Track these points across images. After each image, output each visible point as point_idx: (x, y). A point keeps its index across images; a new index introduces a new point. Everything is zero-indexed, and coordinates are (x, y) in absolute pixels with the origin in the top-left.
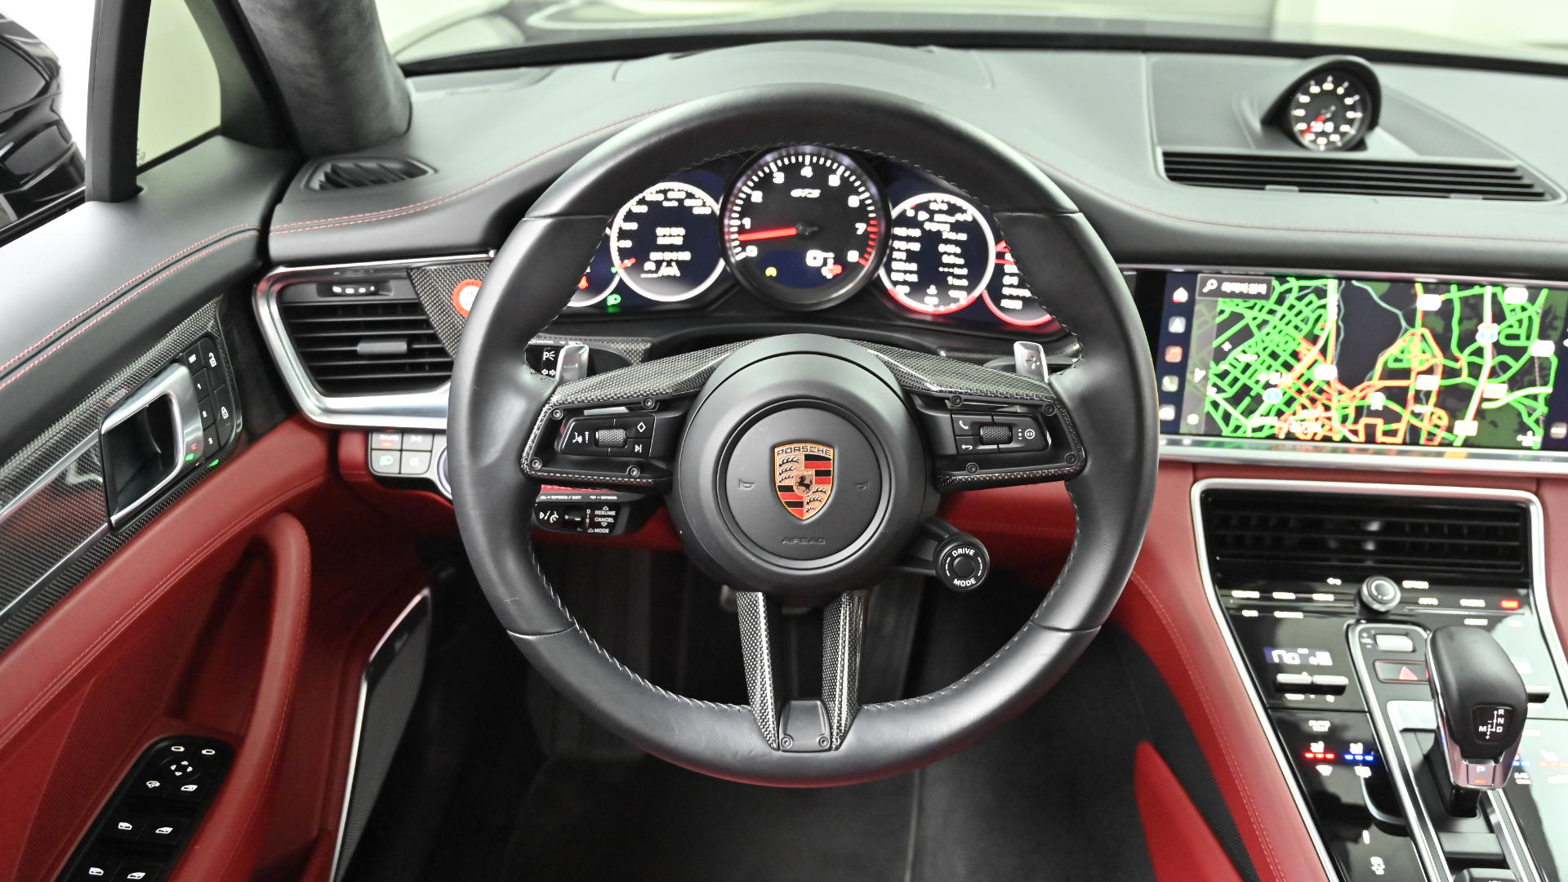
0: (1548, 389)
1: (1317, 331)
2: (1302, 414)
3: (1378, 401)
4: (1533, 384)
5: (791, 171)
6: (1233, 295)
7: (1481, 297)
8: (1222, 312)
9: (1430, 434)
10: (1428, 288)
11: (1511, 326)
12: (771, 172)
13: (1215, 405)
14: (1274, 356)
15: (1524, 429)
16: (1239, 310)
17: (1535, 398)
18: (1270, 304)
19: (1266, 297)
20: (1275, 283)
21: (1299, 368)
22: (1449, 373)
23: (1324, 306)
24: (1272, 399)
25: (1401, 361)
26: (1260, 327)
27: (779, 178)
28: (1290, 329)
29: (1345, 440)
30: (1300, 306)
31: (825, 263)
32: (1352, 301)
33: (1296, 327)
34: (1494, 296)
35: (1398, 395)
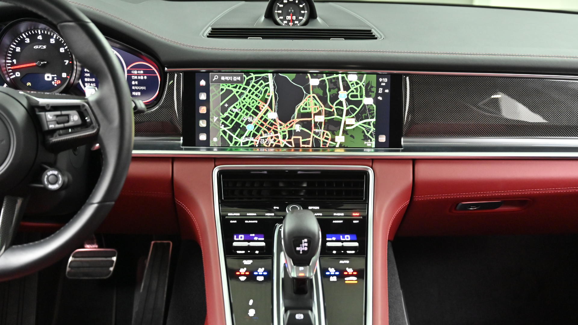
0: (374, 120)
1: (266, 97)
2: (264, 136)
3: (298, 128)
4: (367, 118)
5: (33, 38)
6: (226, 82)
7: (338, 78)
8: (222, 90)
9: (324, 142)
10: (314, 76)
11: (353, 91)
12: (24, 38)
13: (225, 132)
14: (248, 109)
15: (366, 138)
16: (230, 88)
17: (369, 124)
18: (243, 86)
19: (241, 82)
20: (244, 76)
21: (261, 114)
22: (328, 114)
23: (268, 85)
24: (250, 128)
25: (306, 109)
26: (240, 96)
27: (28, 41)
28: (254, 96)
29: (285, 146)
30: (257, 86)
31: (53, 79)
32: (280, 84)
33: (256, 95)
34: (343, 78)
35: (307, 125)
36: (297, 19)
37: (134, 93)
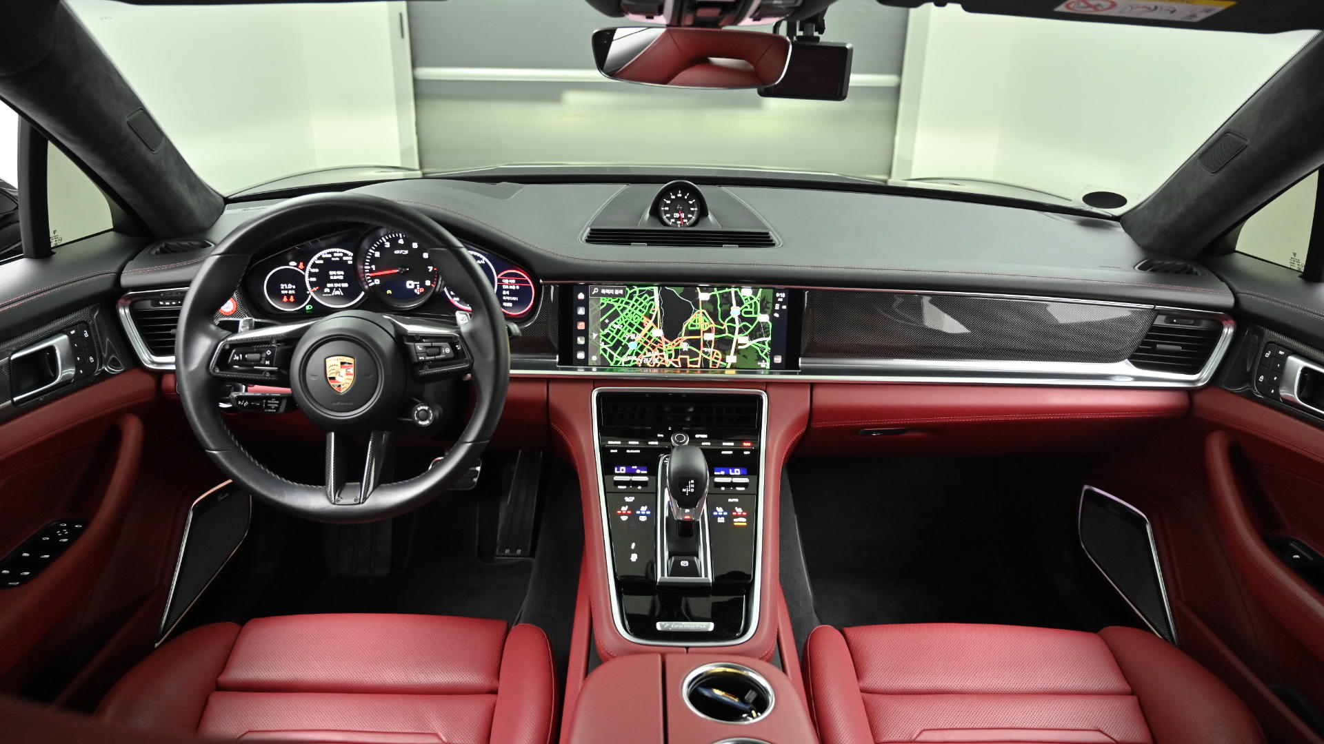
0: (769, 339)
1: (651, 312)
2: (648, 354)
3: (685, 347)
4: (761, 336)
5: (394, 242)
6: (607, 295)
7: (730, 293)
8: (603, 304)
9: (713, 362)
10: (703, 290)
11: (746, 307)
12: (383, 242)
13: (605, 350)
14: (631, 325)
15: (760, 359)
16: (611, 303)
17: (763, 343)
18: (626, 300)
19: (623, 296)
20: (627, 289)
21: (644, 331)
22: (719, 331)
23: (653, 300)
24: (633, 346)
25: (695, 326)
26: (622, 311)
27: (388, 245)
28: (637, 312)
29: (671, 367)
30: (641, 300)
31: (416, 287)
32: (666, 298)
33: (640, 311)
34: (736, 292)
35: (695, 343)
36: (686, 217)
37: (505, 304)
